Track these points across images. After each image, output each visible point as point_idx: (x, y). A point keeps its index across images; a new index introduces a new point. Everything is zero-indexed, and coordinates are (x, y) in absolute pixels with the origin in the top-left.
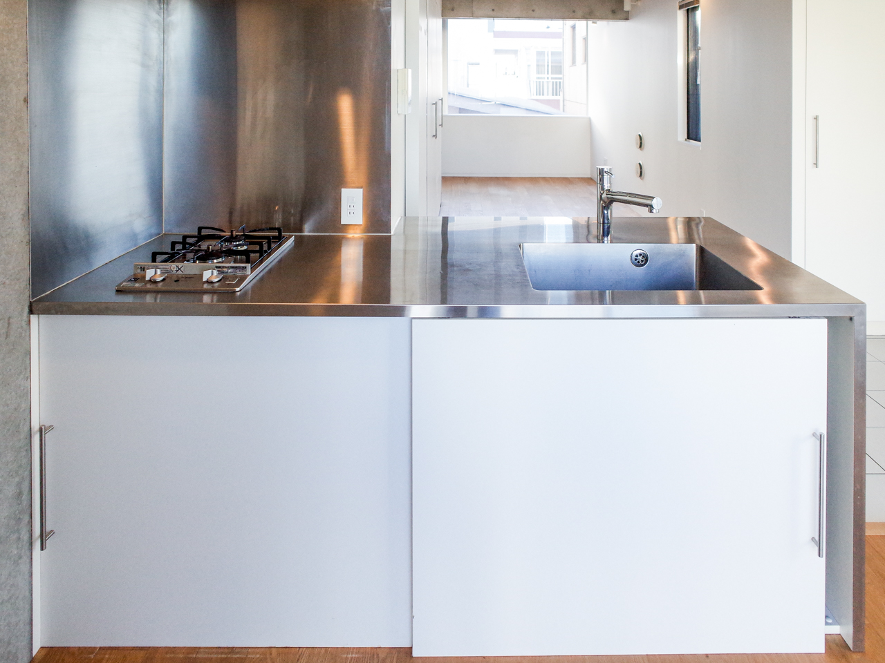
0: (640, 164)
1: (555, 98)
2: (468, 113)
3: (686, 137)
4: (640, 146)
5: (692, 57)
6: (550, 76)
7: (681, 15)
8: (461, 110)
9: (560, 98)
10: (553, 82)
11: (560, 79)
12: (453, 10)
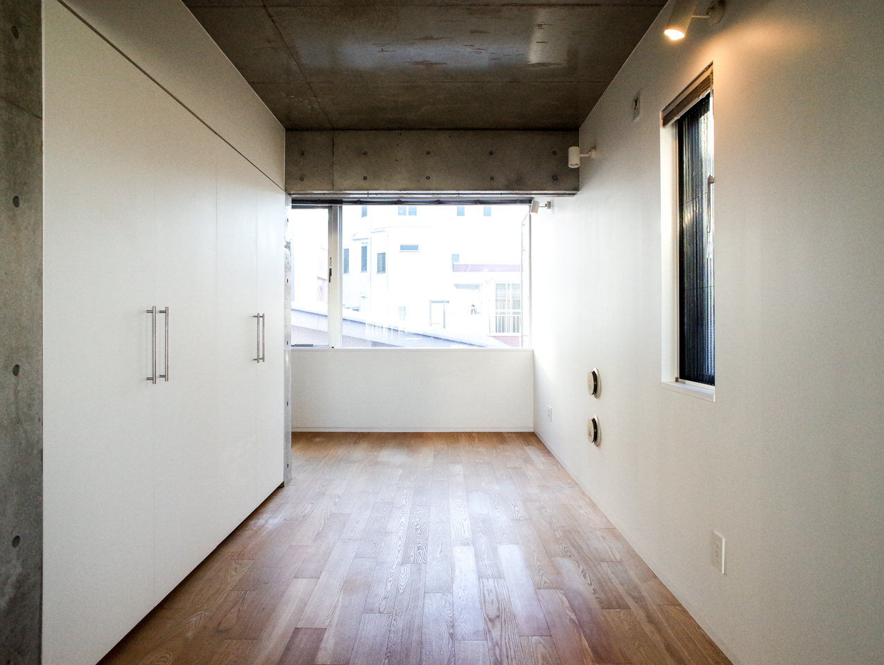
0: (594, 421)
1: (516, 334)
2: (380, 346)
3: (677, 374)
4: (595, 391)
5: (688, 216)
6: (511, 310)
7: (667, 138)
8: (375, 344)
9: (519, 334)
10: (514, 317)
11: (519, 313)
12: (302, 179)
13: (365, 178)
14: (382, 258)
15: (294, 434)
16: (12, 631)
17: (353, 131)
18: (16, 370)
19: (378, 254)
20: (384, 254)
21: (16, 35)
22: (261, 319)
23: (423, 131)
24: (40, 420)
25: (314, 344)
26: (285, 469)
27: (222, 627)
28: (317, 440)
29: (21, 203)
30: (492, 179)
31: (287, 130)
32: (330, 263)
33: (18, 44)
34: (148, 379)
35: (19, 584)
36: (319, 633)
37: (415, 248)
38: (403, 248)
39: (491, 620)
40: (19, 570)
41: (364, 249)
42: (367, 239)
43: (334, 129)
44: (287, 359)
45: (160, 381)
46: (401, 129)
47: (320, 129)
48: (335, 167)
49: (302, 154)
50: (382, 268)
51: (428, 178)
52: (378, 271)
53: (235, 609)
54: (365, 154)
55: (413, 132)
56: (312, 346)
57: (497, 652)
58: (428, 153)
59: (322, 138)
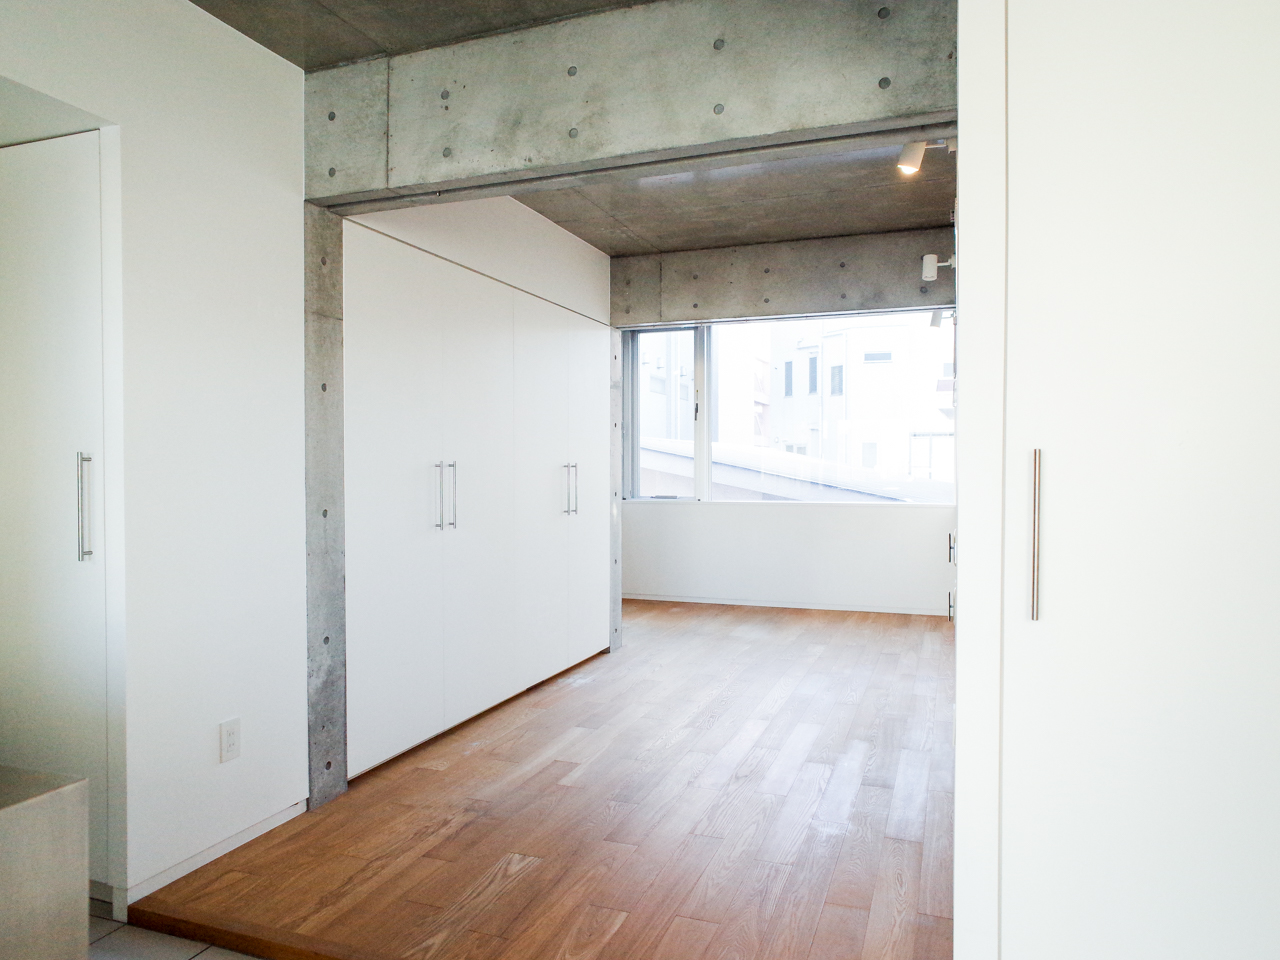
12: (628, 312)
13: (695, 306)
14: (838, 371)
15: (626, 602)
16: (325, 705)
17: (682, 253)
18: (325, 513)
19: (833, 368)
20: (841, 368)
21: (324, 263)
22: (572, 470)
23: (760, 246)
24: (343, 553)
25: (678, 496)
26: (611, 634)
27: (496, 752)
28: (675, 610)
29: (327, 388)
30: (843, 296)
31: (612, 257)
32: (696, 397)
33: (325, 270)
34: (437, 526)
35: (330, 672)
36: (571, 766)
37: (886, 357)
38: (869, 357)
39: (737, 778)
40: (329, 662)
41: (813, 362)
42: (817, 346)
43: (661, 252)
44: (615, 511)
45: (448, 529)
46: (735, 245)
47: (646, 254)
48: (664, 296)
49: (628, 283)
50: (837, 389)
51: (767, 301)
52: (833, 392)
53: (512, 742)
54: (695, 277)
55: (750, 247)
56: (675, 498)
57: (723, 800)
58: (767, 271)
59: (646, 264)
